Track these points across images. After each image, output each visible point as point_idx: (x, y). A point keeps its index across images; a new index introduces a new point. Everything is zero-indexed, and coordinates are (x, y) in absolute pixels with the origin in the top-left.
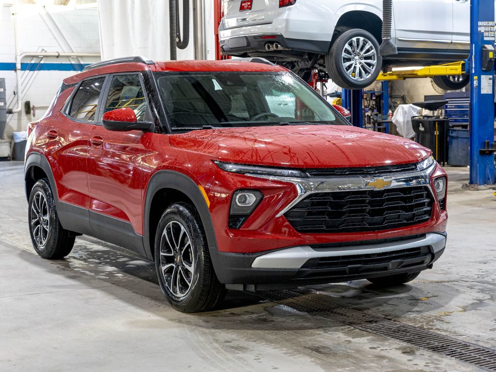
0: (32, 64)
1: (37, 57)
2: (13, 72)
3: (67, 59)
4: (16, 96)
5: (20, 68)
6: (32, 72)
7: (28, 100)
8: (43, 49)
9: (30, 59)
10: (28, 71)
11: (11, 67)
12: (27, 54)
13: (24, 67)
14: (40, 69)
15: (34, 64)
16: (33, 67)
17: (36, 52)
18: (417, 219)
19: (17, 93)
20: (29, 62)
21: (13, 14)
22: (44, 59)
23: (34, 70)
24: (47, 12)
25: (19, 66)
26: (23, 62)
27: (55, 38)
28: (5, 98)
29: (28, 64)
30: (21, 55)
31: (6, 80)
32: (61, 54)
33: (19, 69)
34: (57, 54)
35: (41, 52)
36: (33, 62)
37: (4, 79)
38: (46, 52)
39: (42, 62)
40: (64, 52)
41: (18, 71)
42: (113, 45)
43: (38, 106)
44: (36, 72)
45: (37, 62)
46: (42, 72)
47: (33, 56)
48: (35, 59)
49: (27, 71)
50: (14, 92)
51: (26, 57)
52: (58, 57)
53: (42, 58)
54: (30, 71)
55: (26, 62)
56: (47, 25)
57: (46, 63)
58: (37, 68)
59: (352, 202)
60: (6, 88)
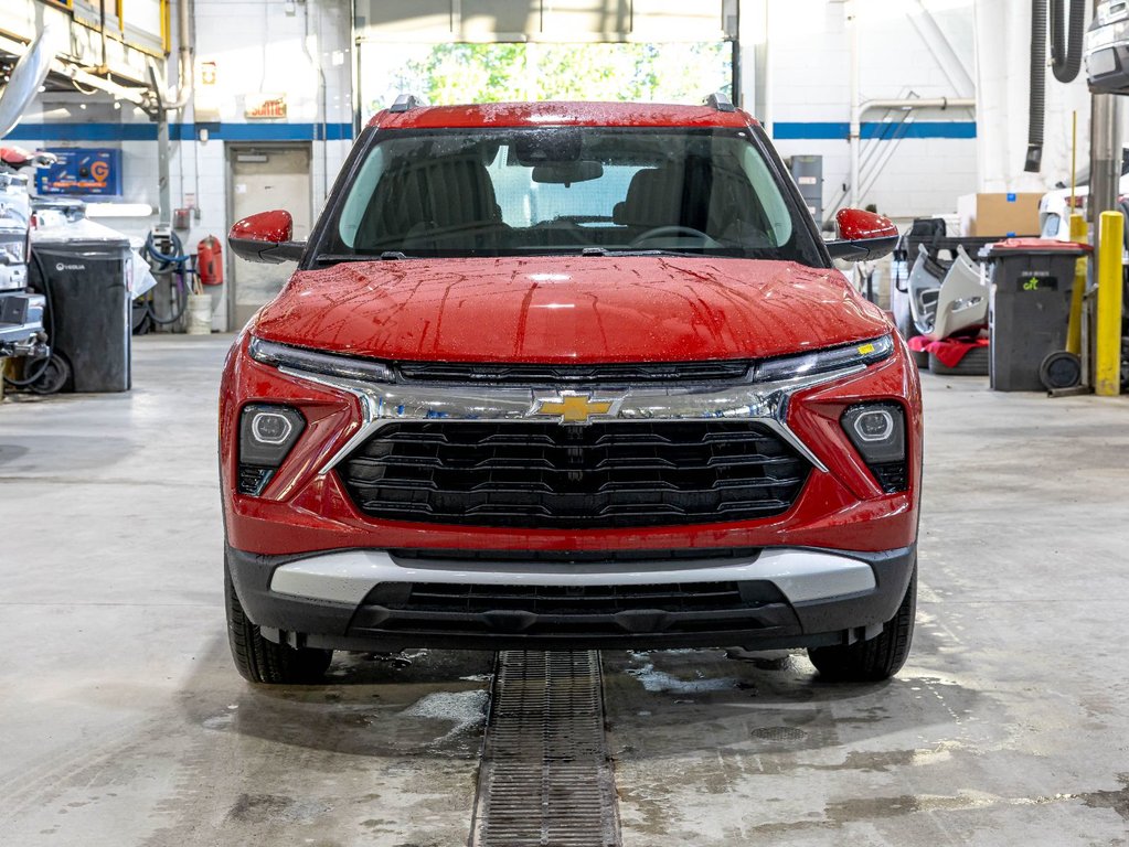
0: (884, 124)
1: (897, 108)
2: (843, 142)
3: (966, 112)
4: (848, 195)
5: (857, 134)
6: (884, 142)
7: (873, 203)
8: (911, 93)
9: (881, 114)
10: (877, 140)
11: (838, 131)
12: (874, 103)
13: (868, 131)
14: (902, 136)
15: (890, 125)
16: (887, 132)
17: (897, 99)
18: (726, 507)
19: (850, 187)
20: (879, 121)
21: (849, 18)
22: (913, 112)
23: (889, 138)
24: (926, 11)
25: (855, 129)
26: (864, 121)
27: (941, 68)
28: (820, 199)
29: (876, 125)
30: (861, 105)
31: (824, 160)
32: (949, 102)
33: (855, 137)
34: (942, 102)
35: (908, 98)
36: (888, 120)
37: (821, 157)
38: (918, 97)
39: (908, 120)
40: (960, 98)
41: (852, 139)
42: (1006, 78)
43: (896, 215)
44: (894, 142)
45: (898, 120)
46: (907, 142)
47: (889, 108)
48: (892, 113)
49: (875, 141)
50: (844, 186)
51: (873, 109)
52: (944, 108)
53: (910, 111)
54: (881, 139)
55: (872, 121)
56: (924, 40)
57: (917, 121)
58: (896, 133)
59: (501, 451)
60: (825, 176)
